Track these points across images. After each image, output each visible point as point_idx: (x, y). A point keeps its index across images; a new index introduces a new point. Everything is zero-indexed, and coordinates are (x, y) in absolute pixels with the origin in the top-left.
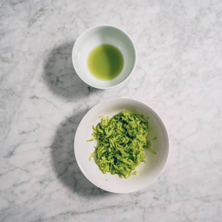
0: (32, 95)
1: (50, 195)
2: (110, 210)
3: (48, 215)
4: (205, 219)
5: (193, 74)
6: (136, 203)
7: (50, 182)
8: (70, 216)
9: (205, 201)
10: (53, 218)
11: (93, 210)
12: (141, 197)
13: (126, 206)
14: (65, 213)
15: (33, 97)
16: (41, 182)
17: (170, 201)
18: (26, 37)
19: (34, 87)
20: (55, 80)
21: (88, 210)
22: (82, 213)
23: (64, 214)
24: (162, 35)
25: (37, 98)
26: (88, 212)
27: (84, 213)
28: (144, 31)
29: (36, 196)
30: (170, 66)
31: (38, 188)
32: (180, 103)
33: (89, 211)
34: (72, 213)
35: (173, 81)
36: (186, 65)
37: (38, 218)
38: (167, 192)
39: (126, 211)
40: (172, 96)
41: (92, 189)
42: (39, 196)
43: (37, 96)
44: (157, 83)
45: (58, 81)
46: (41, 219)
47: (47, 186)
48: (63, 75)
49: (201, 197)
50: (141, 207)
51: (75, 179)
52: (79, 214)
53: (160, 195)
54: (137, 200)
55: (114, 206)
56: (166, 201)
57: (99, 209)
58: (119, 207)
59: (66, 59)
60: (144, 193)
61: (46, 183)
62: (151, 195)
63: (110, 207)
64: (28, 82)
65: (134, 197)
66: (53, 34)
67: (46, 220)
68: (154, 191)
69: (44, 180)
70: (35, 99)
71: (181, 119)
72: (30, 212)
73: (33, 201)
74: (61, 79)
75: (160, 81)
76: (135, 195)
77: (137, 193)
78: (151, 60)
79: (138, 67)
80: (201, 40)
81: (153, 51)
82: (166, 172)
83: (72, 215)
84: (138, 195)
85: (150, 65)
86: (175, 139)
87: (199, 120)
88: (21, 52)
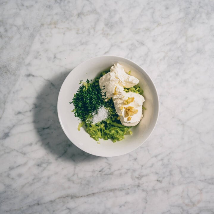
0: (28, 73)
1: (48, 178)
2: (111, 194)
3: (47, 199)
4: (209, 202)
5: (199, 51)
6: (139, 186)
7: (48, 165)
8: (69, 199)
9: (210, 184)
10: (52, 202)
11: (93, 194)
12: (144, 180)
13: (128, 189)
14: (64, 196)
15: (29, 75)
16: (38, 165)
17: (173, 184)
18: (20, 10)
19: (29, 64)
20: (52, 57)
21: (89, 194)
22: (82, 197)
23: (64, 198)
24: (167, 8)
25: (33, 76)
26: (88, 195)
27: (84, 196)
28: (148, 4)
29: (33, 179)
30: (175, 42)
31: (36, 171)
32: (185, 82)
33: (89, 195)
34: (72, 196)
35: (178, 58)
36: (192, 42)
37: (36, 202)
38: (171, 174)
39: (127, 194)
40: (177, 75)
41: (92, 172)
42: (37, 179)
43: (33, 74)
44: (161, 60)
45: (55, 57)
46: (39, 203)
47: (45, 169)
48: (60, 52)
49: (206, 180)
50: (143, 190)
52: (79, 197)
53: (164, 178)
54: (139, 183)
55: (116, 189)
56: (170, 183)
57: (100, 192)
58: (121, 190)
59: (64, 34)
60: (146, 176)
61: (44, 165)
62: (153, 178)
63: (111, 190)
64: (23, 59)
65: (136, 179)
66: (49, 7)
67: (44, 203)
68: (157, 173)
69: (42, 163)
70: (31, 78)
71: (186, 98)
72: (28, 196)
73: (31, 185)
74: (58, 56)
75: (164, 58)
76: (138, 178)
77: (139, 175)
78: (154, 36)
79: (141, 43)
80: (208, 14)
81: (157, 26)
82: (170, 154)
83: (72, 198)
84: (140, 177)
85: (154, 41)
86: (180, 120)
87: (205, 99)
88: (15, 26)
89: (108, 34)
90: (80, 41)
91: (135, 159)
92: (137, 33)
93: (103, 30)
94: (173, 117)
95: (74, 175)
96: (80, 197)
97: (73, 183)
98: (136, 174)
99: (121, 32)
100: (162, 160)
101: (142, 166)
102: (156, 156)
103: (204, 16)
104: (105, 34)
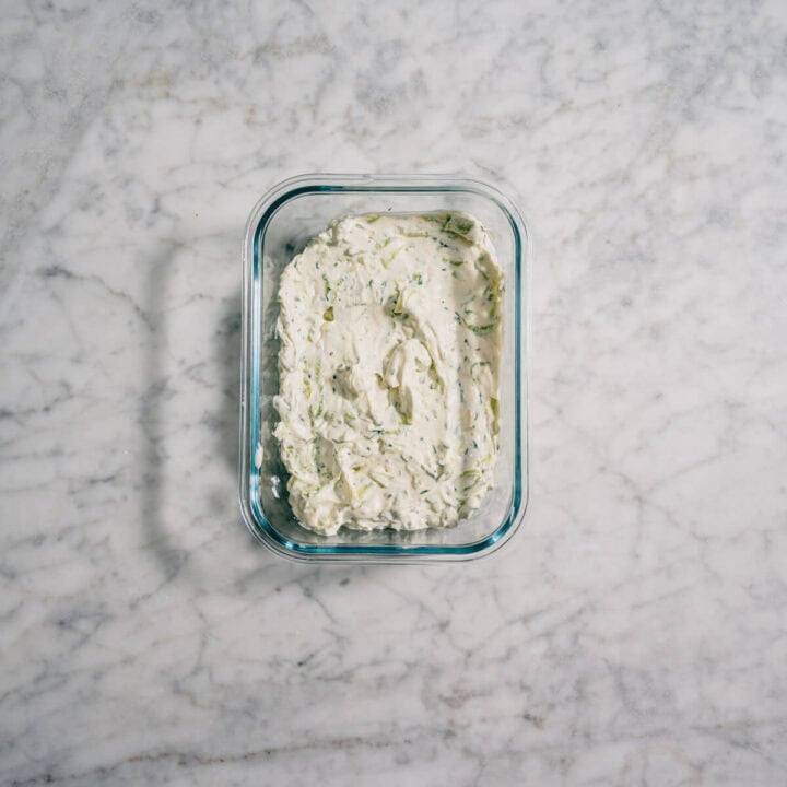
0: (49, 263)
1: (97, 676)
2: (340, 757)
3: (86, 760)
5: (717, 216)
6: (449, 734)
7: (98, 626)
8: (172, 767)
9: (735, 744)
10: (103, 772)
11: (269, 752)
12: (472, 710)
13: (408, 742)
14: (154, 754)
15: (53, 272)
16: (62, 624)
17: (587, 735)
18: (39, 23)
19: (57, 231)
20: (147, 206)
21: (250, 750)
22: (222, 761)
23: (151, 759)
24: (600, 46)
25: (69, 275)
26: (248, 757)
27: (233, 759)
28: (528, 25)
29: (38, 679)
30: (625, 178)
31: (50, 645)
32: (656, 332)
33: (253, 755)
34: (183, 756)
35: (635, 237)
36: (692, 178)
37: (41, 770)
38: (581, 694)
39: (404, 761)
40: (627, 303)
41: (271, 665)
42: (50, 677)
43: (70, 267)
44: (565, 242)
45: (157, 210)
46: (54, 774)
47: (86, 638)
48: (179, 190)
49: (719, 727)
50: (467, 752)
51: (201, 616)
52: (210, 761)
53: (552, 707)
54: (451, 722)
55: (359, 740)
56: (574, 732)
57: (295, 749)
58: (379, 744)
59: (198, 122)
60: (483, 694)
61: (84, 626)
62: (509, 704)
63: (339, 744)
64: (35, 208)
65: (442, 707)
66: (150, 18)
67: (73, 777)
68: (524, 688)
69: (77, 615)
70: (59, 281)
71: (658, 396)
72: (12, 744)
73: (27, 698)
74: (169, 204)
75: (579, 235)
76: (448, 701)
77: (456, 691)
78: (545, 149)
79: (493, 173)
80: (759, 76)
81: (559, 111)
82: (580, 612)
83: (183, 763)
84: (457, 699)
85: (542, 167)
86: (627, 481)
87: (732, 406)
88: (16, 81)
89: (365, 132)
90: (258, 154)
91: (443, 626)
92: (479, 132)
93: (348, 114)
94: (602, 469)
95: (196, 671)
96: (215, 761)
97: (194, 702)
98: (443, 686)
99: (416, 125)
100: (548, 634)
101: (469, 654)
102: (525, 620)
103: (742, 82)
104: (353, 131)
